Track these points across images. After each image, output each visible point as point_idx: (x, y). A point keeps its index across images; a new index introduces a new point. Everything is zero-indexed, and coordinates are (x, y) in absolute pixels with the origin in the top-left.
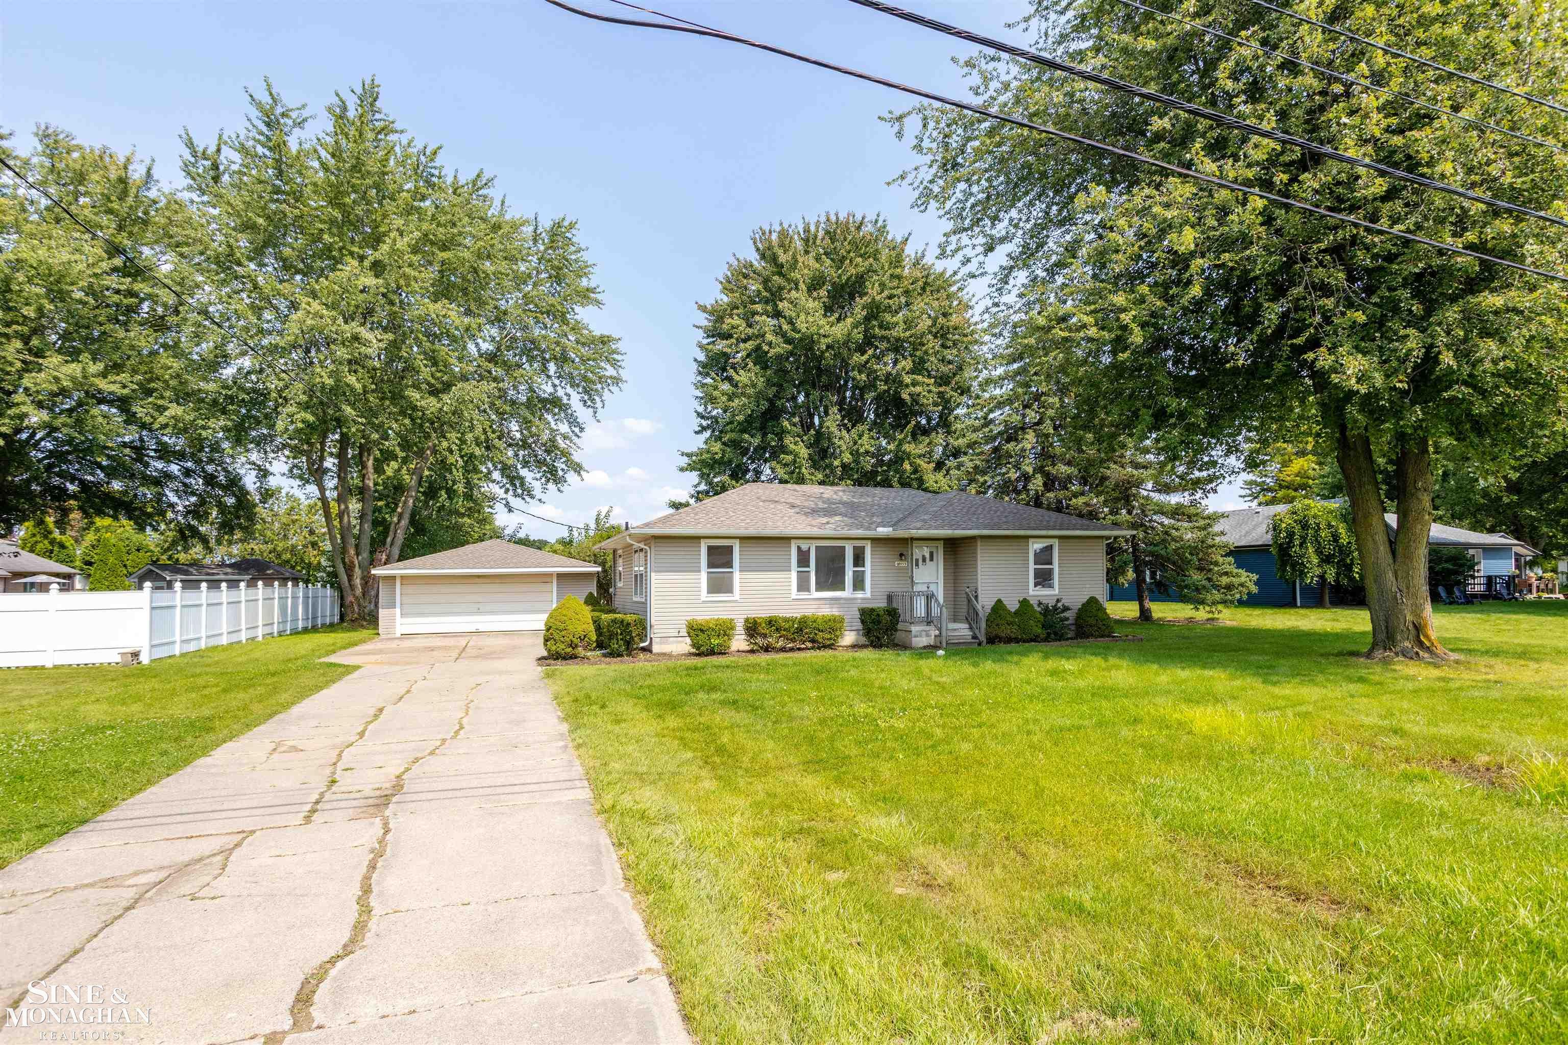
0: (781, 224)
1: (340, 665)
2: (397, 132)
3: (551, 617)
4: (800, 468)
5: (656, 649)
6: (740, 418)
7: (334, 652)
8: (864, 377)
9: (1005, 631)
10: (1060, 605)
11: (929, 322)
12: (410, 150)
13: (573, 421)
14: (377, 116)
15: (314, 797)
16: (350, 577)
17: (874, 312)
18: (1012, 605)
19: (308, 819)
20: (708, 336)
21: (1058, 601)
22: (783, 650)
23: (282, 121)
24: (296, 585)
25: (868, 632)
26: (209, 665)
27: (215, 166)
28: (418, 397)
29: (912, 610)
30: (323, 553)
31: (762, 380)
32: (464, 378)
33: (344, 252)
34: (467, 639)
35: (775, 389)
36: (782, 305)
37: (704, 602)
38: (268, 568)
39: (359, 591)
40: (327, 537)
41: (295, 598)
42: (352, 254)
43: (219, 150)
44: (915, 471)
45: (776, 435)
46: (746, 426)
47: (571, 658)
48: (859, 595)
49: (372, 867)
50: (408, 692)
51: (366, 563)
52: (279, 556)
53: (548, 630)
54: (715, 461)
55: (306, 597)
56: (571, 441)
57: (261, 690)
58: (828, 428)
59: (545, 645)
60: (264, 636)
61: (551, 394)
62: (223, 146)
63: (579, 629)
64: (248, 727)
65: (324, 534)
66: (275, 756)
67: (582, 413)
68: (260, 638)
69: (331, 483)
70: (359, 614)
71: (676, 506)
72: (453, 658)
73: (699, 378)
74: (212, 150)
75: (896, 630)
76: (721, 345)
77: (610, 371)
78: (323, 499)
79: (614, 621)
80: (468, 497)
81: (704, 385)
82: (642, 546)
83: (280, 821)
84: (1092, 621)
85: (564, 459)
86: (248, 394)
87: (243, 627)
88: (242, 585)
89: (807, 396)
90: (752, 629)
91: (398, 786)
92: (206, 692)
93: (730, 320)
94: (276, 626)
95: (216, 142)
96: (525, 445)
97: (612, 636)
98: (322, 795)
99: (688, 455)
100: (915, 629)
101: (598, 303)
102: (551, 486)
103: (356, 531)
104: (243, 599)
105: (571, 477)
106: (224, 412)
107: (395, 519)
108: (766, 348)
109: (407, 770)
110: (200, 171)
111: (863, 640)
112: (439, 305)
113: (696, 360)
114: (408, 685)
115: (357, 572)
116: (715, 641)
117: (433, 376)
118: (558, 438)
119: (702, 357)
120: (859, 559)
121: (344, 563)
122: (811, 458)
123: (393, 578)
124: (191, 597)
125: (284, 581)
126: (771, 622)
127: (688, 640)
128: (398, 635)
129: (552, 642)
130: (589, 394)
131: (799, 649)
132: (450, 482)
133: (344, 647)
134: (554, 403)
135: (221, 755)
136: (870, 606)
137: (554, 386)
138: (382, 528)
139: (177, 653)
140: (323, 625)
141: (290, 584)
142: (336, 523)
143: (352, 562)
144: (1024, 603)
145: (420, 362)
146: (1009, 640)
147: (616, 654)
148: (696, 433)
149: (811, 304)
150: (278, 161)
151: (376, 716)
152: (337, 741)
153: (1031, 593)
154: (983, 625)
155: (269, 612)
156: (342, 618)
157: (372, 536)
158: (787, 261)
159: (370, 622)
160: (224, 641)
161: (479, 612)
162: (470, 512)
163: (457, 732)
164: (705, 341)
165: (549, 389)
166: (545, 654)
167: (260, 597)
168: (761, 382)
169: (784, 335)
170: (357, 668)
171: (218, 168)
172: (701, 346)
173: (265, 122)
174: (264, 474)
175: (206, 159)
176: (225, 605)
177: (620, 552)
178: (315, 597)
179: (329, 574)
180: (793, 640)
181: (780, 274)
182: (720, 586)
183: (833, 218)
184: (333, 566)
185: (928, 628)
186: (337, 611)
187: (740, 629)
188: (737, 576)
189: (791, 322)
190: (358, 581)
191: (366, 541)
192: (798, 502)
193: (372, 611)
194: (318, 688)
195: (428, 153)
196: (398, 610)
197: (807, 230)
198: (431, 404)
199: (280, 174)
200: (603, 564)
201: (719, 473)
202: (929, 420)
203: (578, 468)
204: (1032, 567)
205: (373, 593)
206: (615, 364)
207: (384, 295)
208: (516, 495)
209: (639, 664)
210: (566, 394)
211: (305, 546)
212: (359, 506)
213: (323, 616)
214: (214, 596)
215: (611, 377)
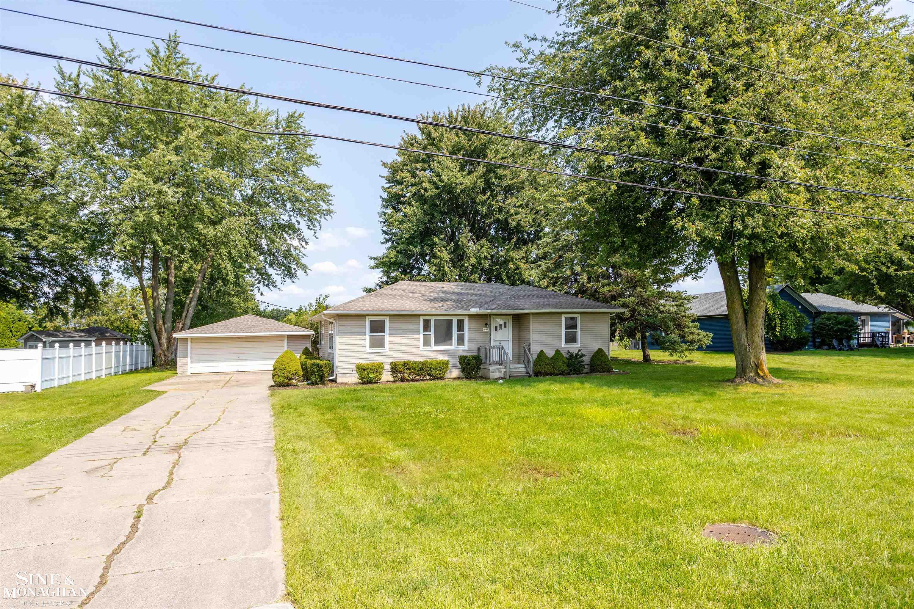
0: (434, 112)
1: (155, 391)
2: (190, 64)
3: (276, 362)
4: (443, 267)
5: (339, 380)
6: (408, 235)
7: (150, 384)
8: (485, 209)
9: (545, 369)
10: (580, 353)
11: (527, 174)
12: (198, 73)
13: (302, 239)
14: (178, 55)
15: (147, 447)
16: (159, 338)
17: (491, 169)
18: (550, 353)
19: (145, 454)
20: (389, 183)
21: (579, 351)
22: (412, 380)
23: (119, 59)
24: (125, 343)
25: (463, 370)
26: (75, 392)
27: (76, 85)
28: (202, 227)
29: (490, 357)
30: (142, 322)
31: (421, 211)
32: (232, 214)
33: (157, 140)
34: (230, 376)
35: (429, 217)
36: (434, 165)
37: (368, 353)
38: (107, 332)
39: (165, 347)
40: (144, 311)
41: (125, 351)
42: (161, 140)
43: (79, 75)
44: (517, 269)
45: (430, 246)
46: (411, 241)
47: (288, 386)
48: (461, 348)
49: (174, 467)
50: (193, 404)
51: (170, 330)
52: (112, 324)
53: (274, 370)
54: (392, 263)
55: (131, 351)
56: (300, 251)
57: (111, 404)
58: (462, 241)
59: (273, 378)
60: (106, 375)
61: (287, 221)
62: (81, 73)
63: (293, 369)
64: (109, 420)
65: (142, 309)
66: (125, 433)
67: (307, 233)
68: (104, 377)
69: (147, 275)
70: (165, 361)
71: (368, 291)
72: (221, 387)
73: (383, 209)
74: (74, 75)
75: (480, 369)
76: (397, 189)
77: (325, 207)
78: (142, 288)
79: (313, 364)
80: (236, 284)
81: (385, 214)
82: (331, 320)
83: (133, 455)
84: (598, 362)
85: (295, 262)
86: (97, 227)
87: (94, 369)
88: (93, 344)
89: (451, 221)
90: (394, 368)
91: (186, 442)
92: (80, 405)
93: (401, 174)
94: (113, 369)
95: (77, 70)
96: (271, 254)
97: (313, 373)
98: (150, 446)
99: (374, 259)
100: (492, 368)
101: (317, 164)
102: (287, 279)
103: (163, 308)
104: (94, 352)
105: (300, 273)
106: (82, 238)
107: (188, 301)
108: (422, 192)
109: (190, 437)
110: (67, 88)
111: (462, 375)
112: (215, 171)
113: (381, 197)
114: (193, 401)
115: (164, 335)
116: (371, 376)
117: (212, 214)
118: (292, 249)
119: (385, 196)
120: (460, 327)
121: (155, 327)
122: (451, 260)
123: (186, 339)
124: (64, 352)
125: (118, 341)
126: (405, 364)
127: (357, 375)
128: (189, 374)
129: (277, 376)
130: (312, 222)
131: (422, 380)
132: (225, 275)
133: (156, 381)
134: (289, 227)
135: (99, 432)
136: (465, 354)
137: (290, 216)
138: (180, 305)
139: (56, 385)
140: (142, 368)
141: (122, 343)
142: (150, 302)
143: (161, 329)
144: (558, 352)
145: (204, 206)
146: (546, 374)
147: (314, 383)
148: (383, 243)
149: (451, 165)
150: (116, 84)
151: (175, 416)
152: (156, 426)
153: (563, 346)
154: (532, 365)
155: (109, 360)
156: (154, 364)
157: (173, 312)
158: (437, 137)
159: (171, 366)
160: (83, 378)
161: (239, 359)
162: (238, 294)
163: (217, 422)
164: (387, 186)
165: (286, 218)
166: (273, 384)
167: (104, 351)
168: (420, 213)
169: (434, 183)
170: (165, 392)
171: (78, 87)
172: (383, 189)
173: (108, 60)
174: (106, 273)
175: (71, 81)
176: (83, 357)
177: (323, 323)
178: (137, 351)
179: (145, 336)
180: (418, 375)
181: (432, 144)
182: (378, 343)
183: (467, 109)
184: (148, 331)
185: (499, 367)
186: (150, 359)
187: (387, 368)
188: (387, 337)
189: (438, 175)
190: (164, 341)
191: (169, 316)
192: (427, 293)
193: (173, 359)
194: (143, 403)
195: (209, 79)
196: (189, 359)
197: (451, 116)
198: (210, 232)
199: (118, 92)
200: (316, 330)
201: (394, 270)
202: (529, 235)
203: (304, 268)
204: (564, 331)
205: (174, 348)
206: (327, 202)
207: (182, 167)
208: (264, 285)
209: (327, 389)
210: (297, 221)
211: (129, 317)
212: (165, 291)
213: (142, 363)
214: (77, 351)
215: (326, 210)
